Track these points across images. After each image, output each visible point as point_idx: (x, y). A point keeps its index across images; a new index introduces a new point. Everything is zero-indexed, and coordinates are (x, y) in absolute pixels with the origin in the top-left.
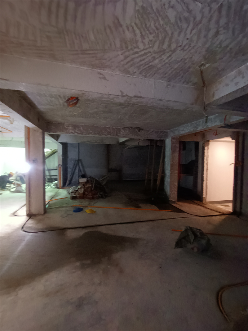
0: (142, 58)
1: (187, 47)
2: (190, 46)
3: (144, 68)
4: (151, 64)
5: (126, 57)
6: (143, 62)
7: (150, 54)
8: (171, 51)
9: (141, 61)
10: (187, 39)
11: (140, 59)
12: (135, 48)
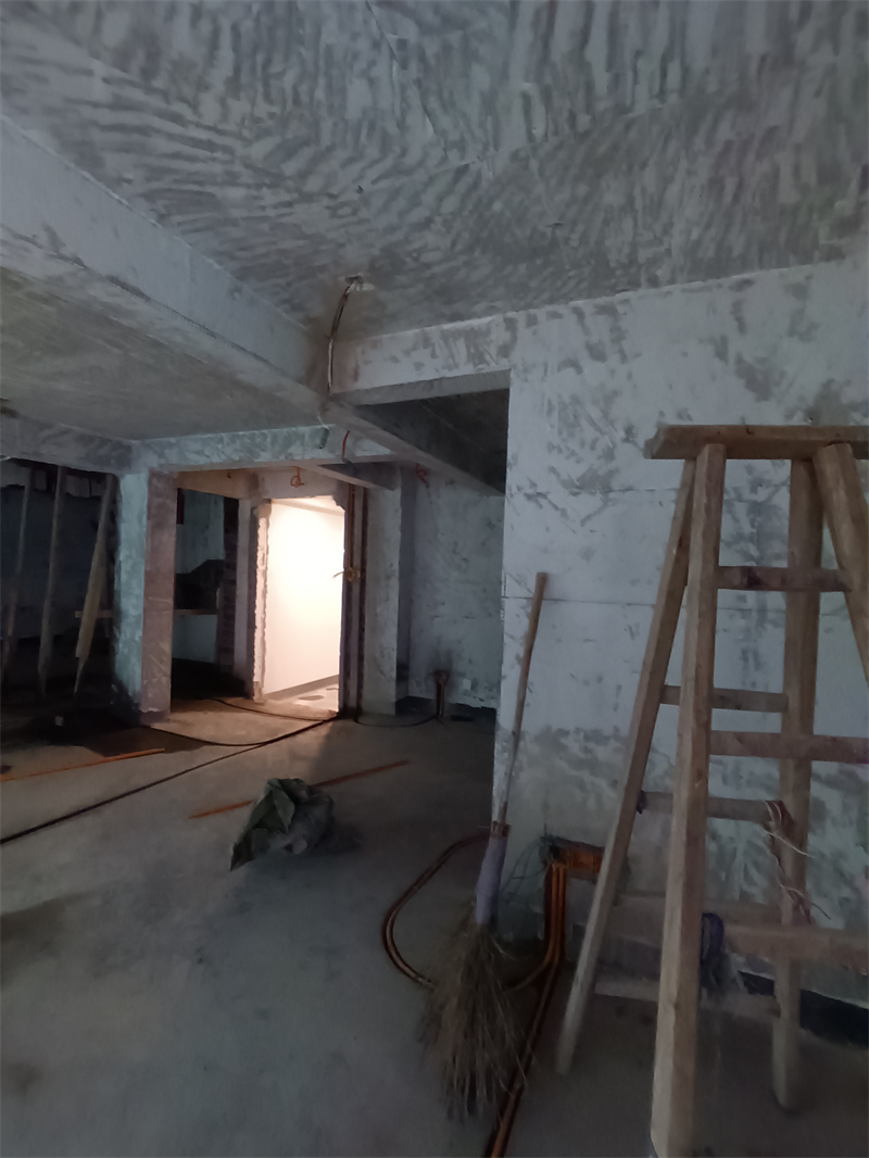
0: (188, 150)
1: (346, 210)
2: (355, 212)
5: (118, 105)
7: (227, 157)
8: (298, 190)
9: (176, 156)
10: (360, 190)
11: (177, 147)
12: (183, 100)
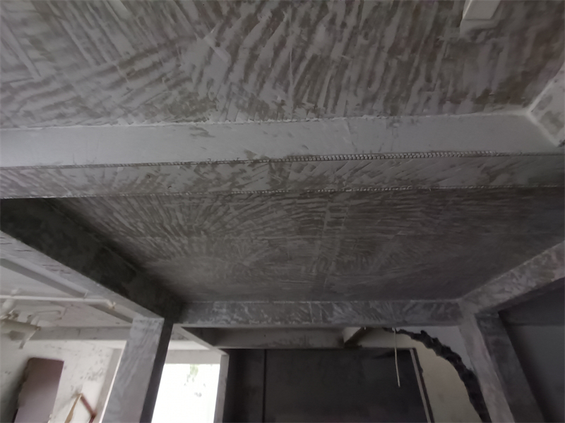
3: (298, 77)
4: (309, 55)
6: (285, 54)
